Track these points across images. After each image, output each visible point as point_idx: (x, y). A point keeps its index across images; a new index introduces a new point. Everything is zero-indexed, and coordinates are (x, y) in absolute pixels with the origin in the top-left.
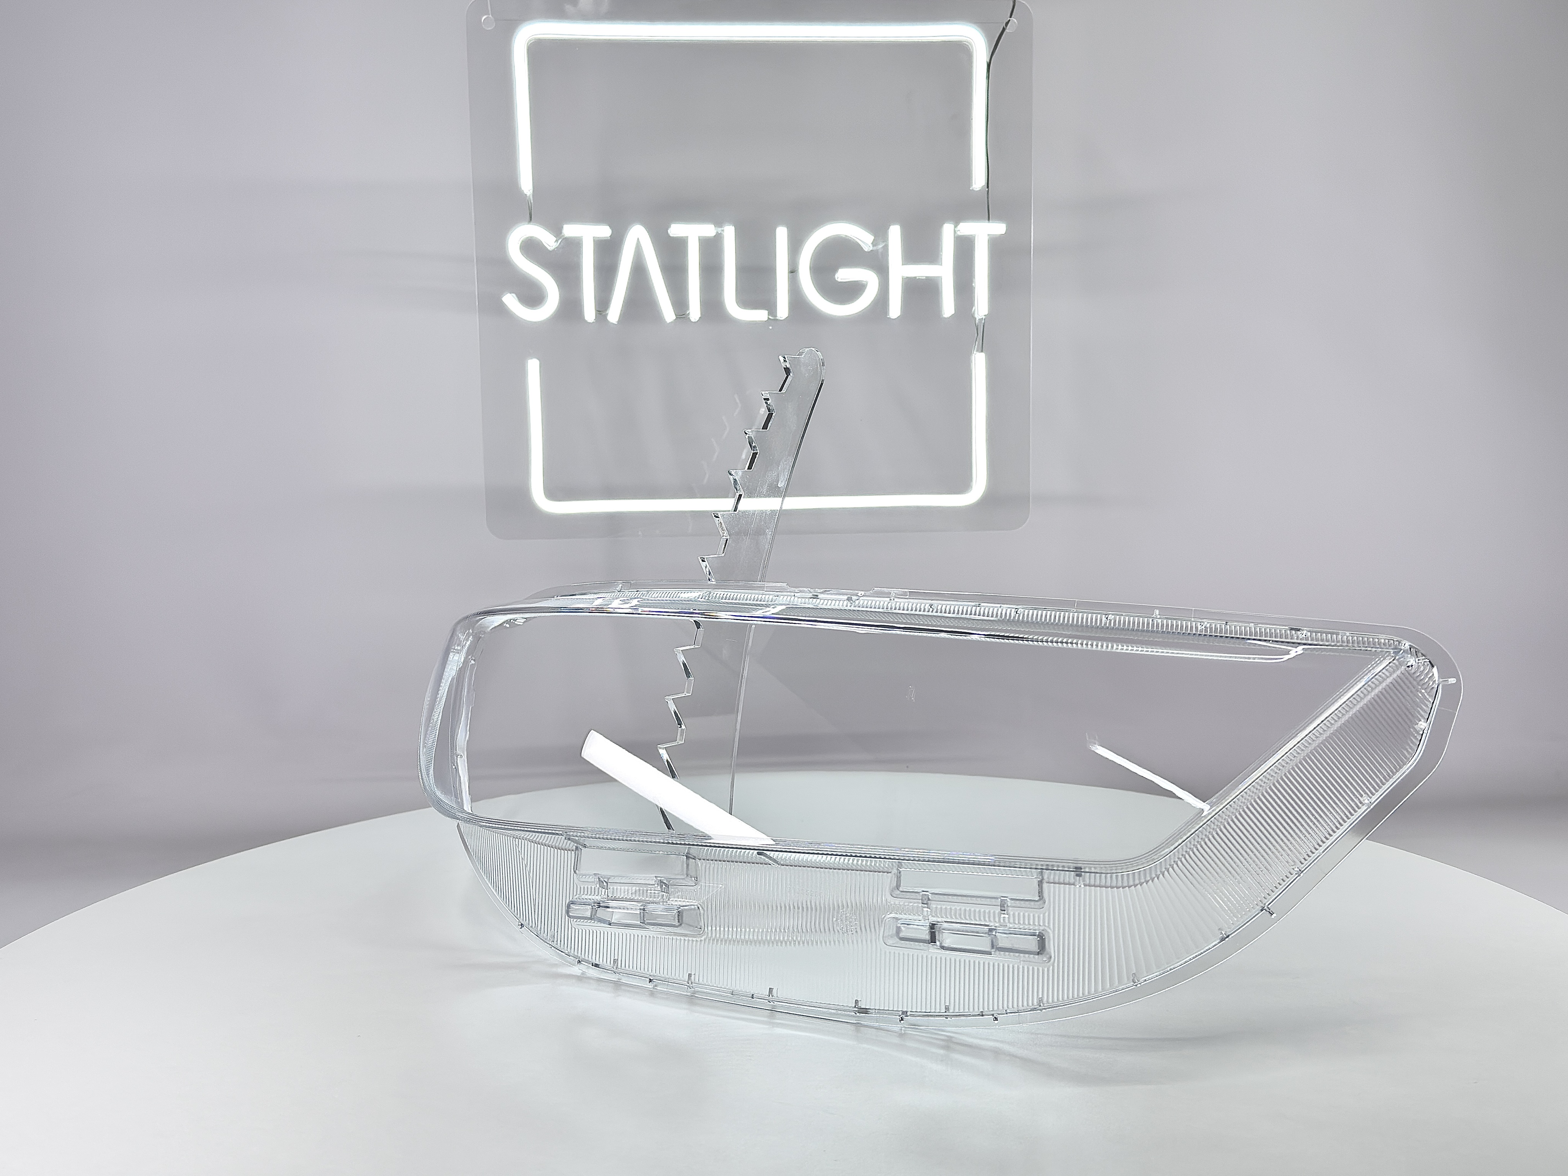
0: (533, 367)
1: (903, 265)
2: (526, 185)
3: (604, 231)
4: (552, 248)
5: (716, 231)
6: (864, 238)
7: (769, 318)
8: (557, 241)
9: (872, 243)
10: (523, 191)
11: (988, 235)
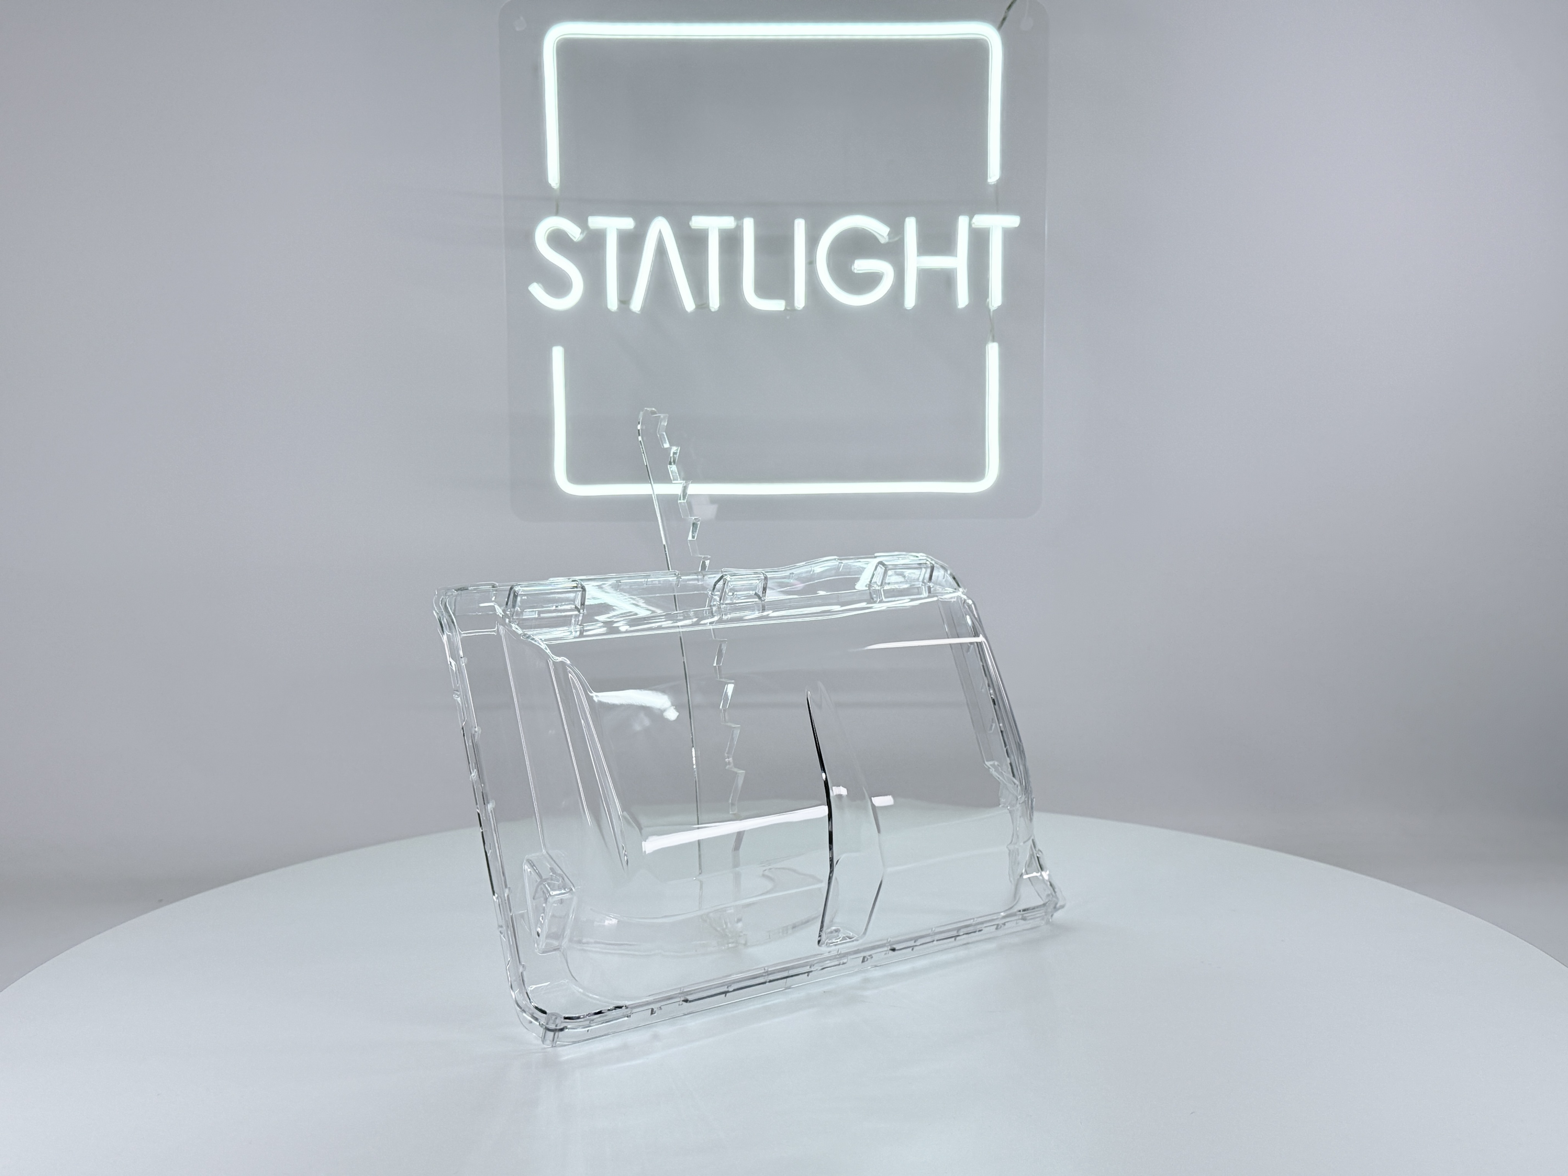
0: (558, 354)
1: (918, 256)
2: (554, 178)
3: (628, 223)
4: (578, 241)
5: (736, 224)
6: (880, 230)
7: (786, 309)
8: (581, 233)
9: (889, 234)
10: (550, 184)
11: (1003, 228)
